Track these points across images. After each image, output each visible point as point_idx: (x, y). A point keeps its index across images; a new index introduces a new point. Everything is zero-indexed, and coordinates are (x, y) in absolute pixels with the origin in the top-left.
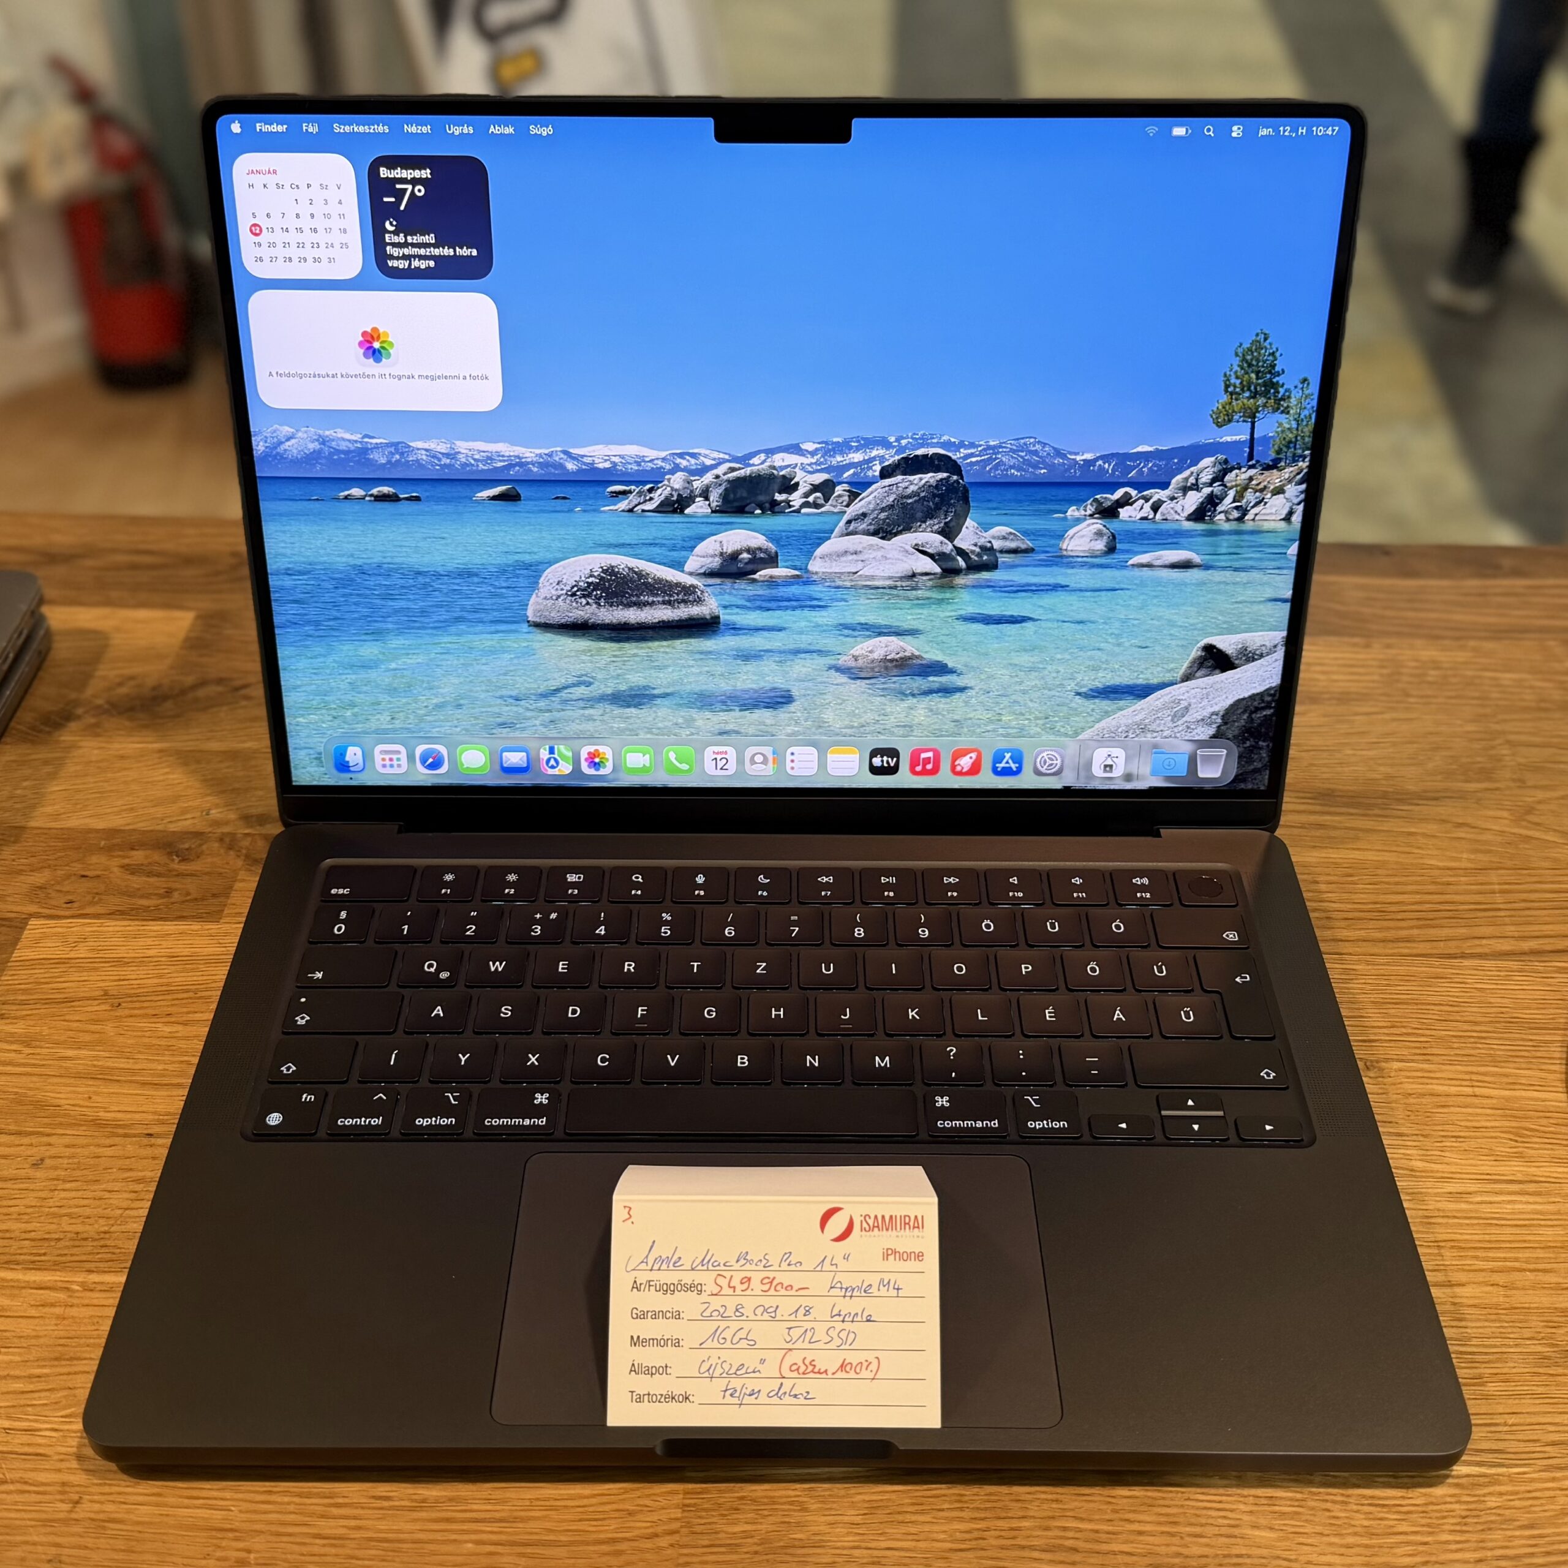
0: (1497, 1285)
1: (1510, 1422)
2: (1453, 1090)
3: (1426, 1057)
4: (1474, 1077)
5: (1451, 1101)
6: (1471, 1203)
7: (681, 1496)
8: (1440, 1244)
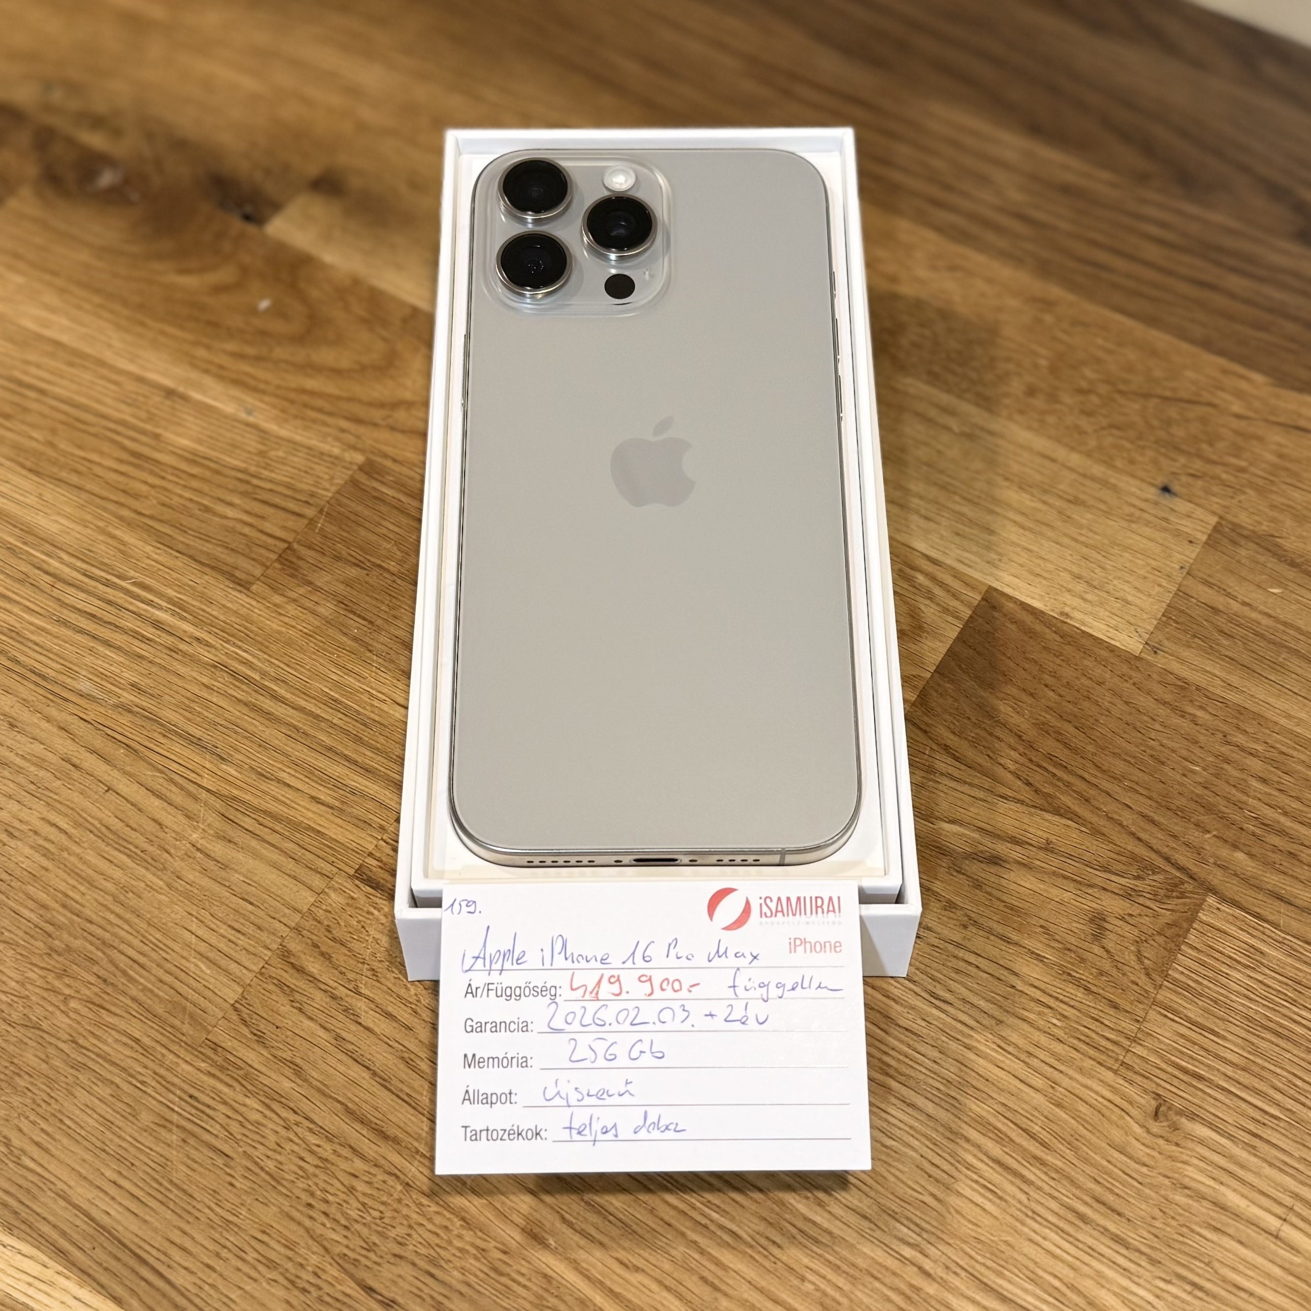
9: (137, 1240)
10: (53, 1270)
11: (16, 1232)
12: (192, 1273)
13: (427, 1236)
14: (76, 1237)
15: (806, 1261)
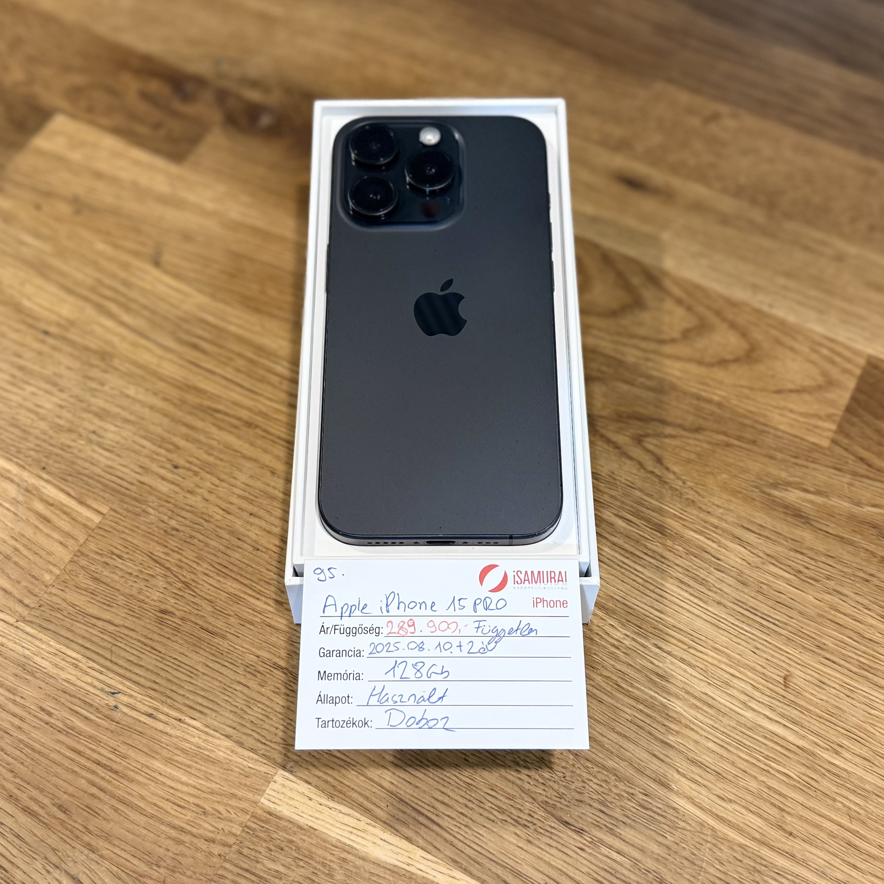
9: (414, 799)
10: (364, 822)
11: (336, 799)
12: (452, 818)
13: (595, 786)
14: (374, 799)
15: (834, 789)
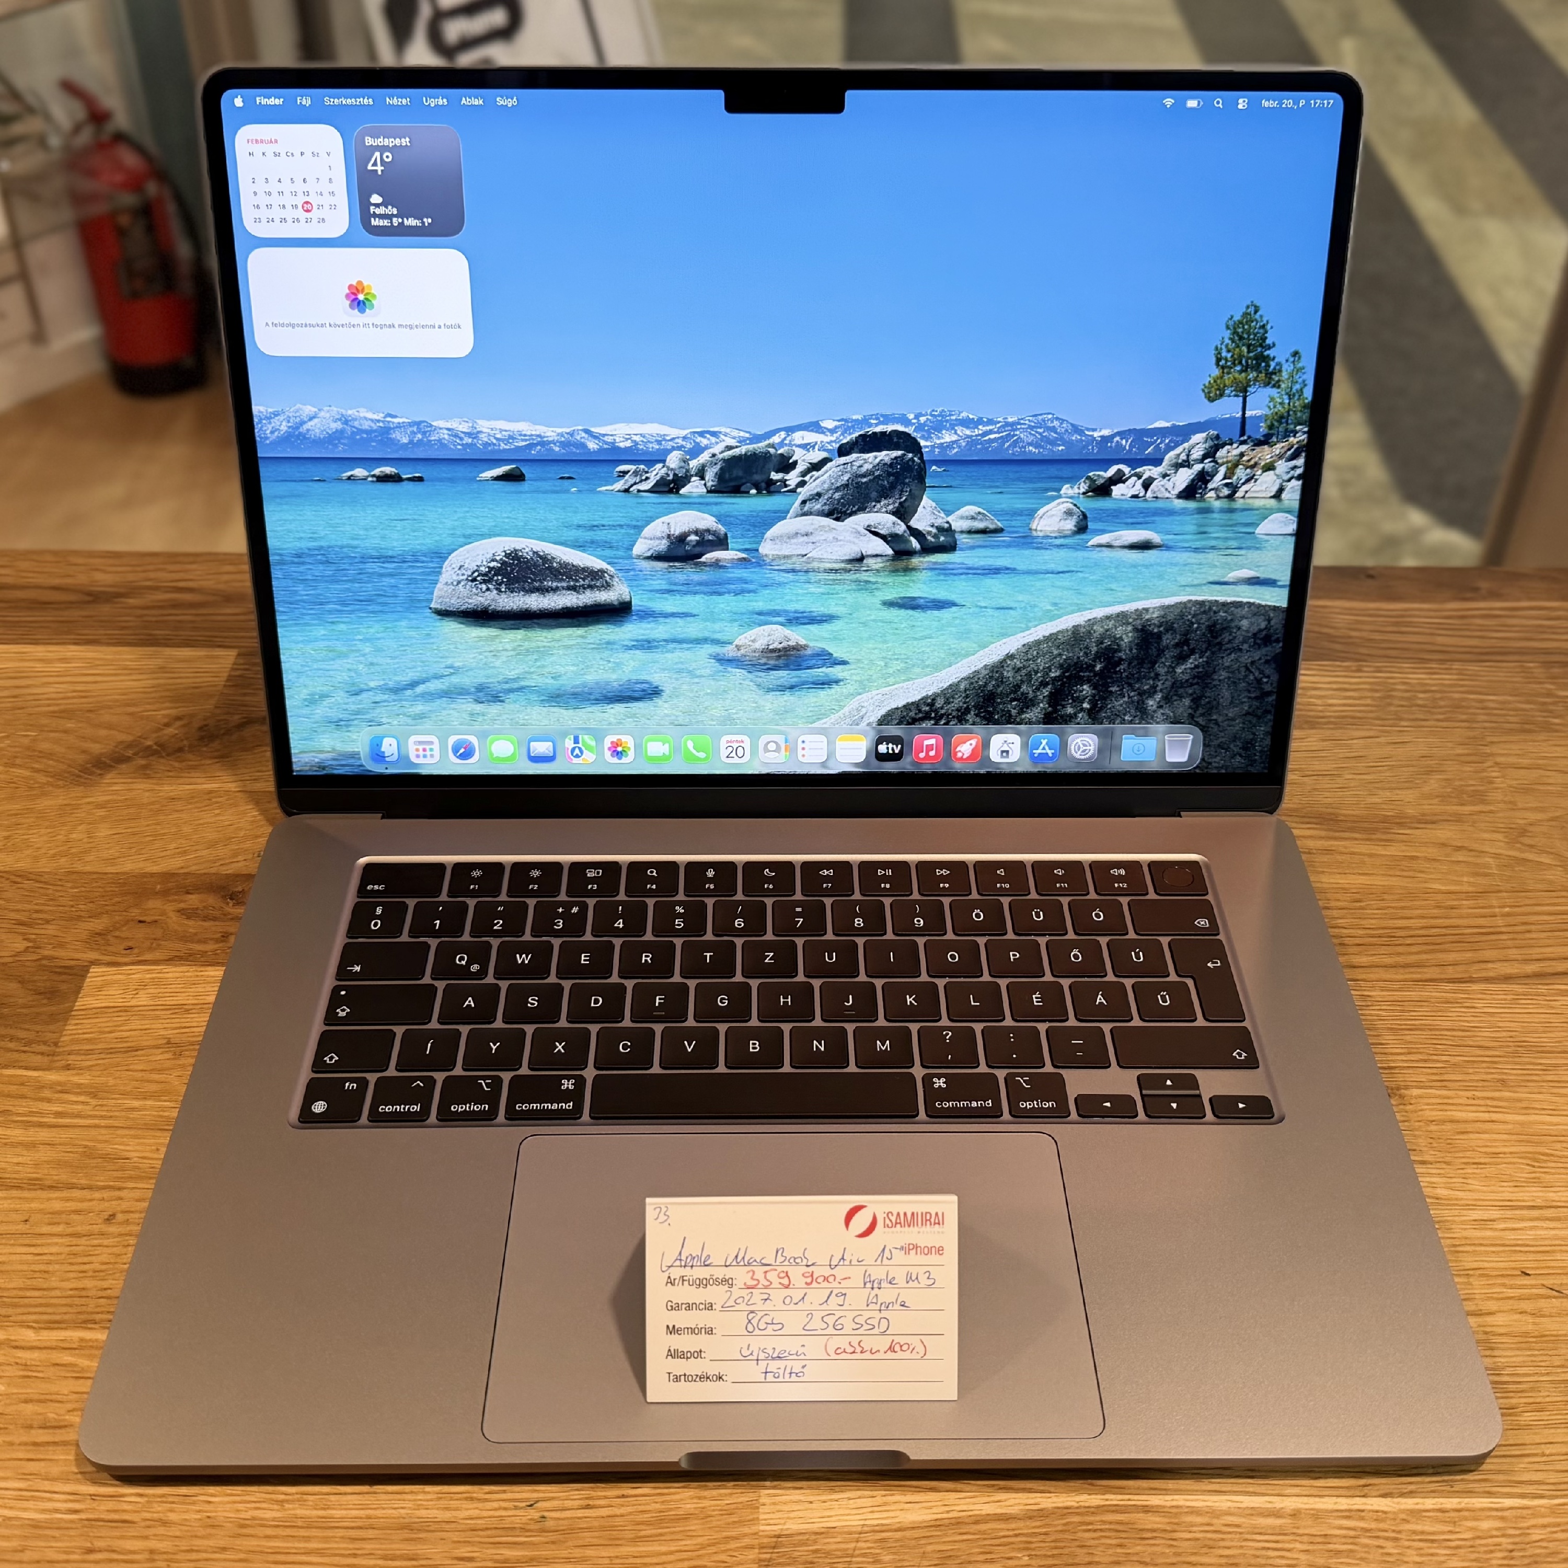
0: (1526, 1312)
1: (1547, 1452)
2: (1472, 1116)
3: (1443, 1084)
4: (1489, 1102)
5: (1469, 1127)
6: (1496, 1229)
7: (757, 1551)
8: (1471, 1272)
